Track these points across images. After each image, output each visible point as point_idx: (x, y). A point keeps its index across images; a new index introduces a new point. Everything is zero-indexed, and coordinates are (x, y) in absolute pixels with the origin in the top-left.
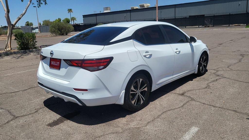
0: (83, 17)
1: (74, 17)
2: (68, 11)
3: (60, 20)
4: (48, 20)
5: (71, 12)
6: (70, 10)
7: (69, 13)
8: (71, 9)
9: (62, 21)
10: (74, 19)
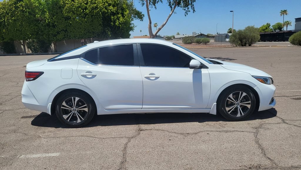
0: (296, 21)
1: (289, 21)
2: (281, 13)
3: (268, 25)
4: (253, 26)
5: (284, 14)
6: (284, 12)
7: (281, 15)
8: (286, 11)
9: (271, 26)
10: (288, 24)
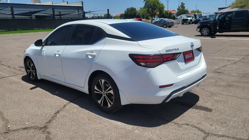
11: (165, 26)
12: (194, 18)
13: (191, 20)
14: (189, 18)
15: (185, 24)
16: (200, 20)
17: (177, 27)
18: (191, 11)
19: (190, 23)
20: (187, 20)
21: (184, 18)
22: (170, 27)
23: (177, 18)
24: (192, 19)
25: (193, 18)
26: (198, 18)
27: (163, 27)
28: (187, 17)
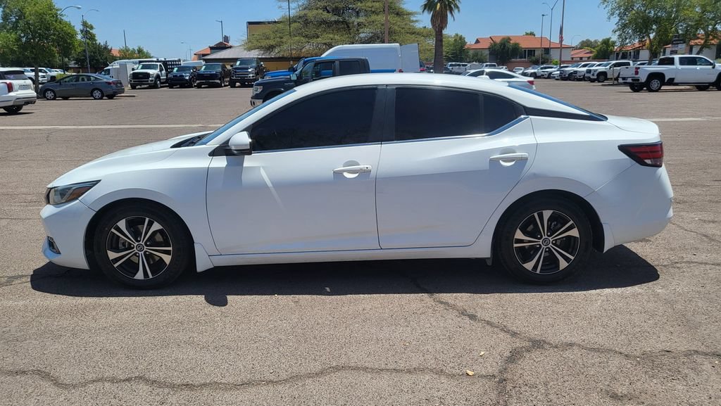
11: (97, 94)
12: (164, 72)
13: (158, 77)
14: (151, 72)
15: (139, 87)
16: (183, 76)
17: (134, 96)
18: (118, 49)
19: (154, 86)
20: (148, 75)
21: (133, 69)
22: (111, 97)
23: (109, 70)
24: (159, 73)
25: (161, 70)
26: (177, 71)
27: (92, 96)
28: (142, 69)
